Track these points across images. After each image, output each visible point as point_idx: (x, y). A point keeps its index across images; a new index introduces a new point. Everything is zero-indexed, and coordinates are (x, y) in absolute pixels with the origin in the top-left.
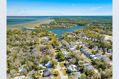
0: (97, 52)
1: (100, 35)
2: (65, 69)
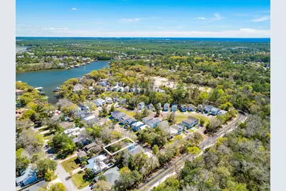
0: (145, 114)
1: (146, 79)
2: (80, 172)
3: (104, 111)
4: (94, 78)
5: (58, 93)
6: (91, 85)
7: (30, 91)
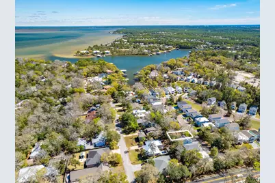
0: (213, 111)
1: (226, 72)
2: (137, 150)
3: (171, 100)
4: (170, 67)
5: (137, 76)
6: (166, 73)
7: (116, 72)
